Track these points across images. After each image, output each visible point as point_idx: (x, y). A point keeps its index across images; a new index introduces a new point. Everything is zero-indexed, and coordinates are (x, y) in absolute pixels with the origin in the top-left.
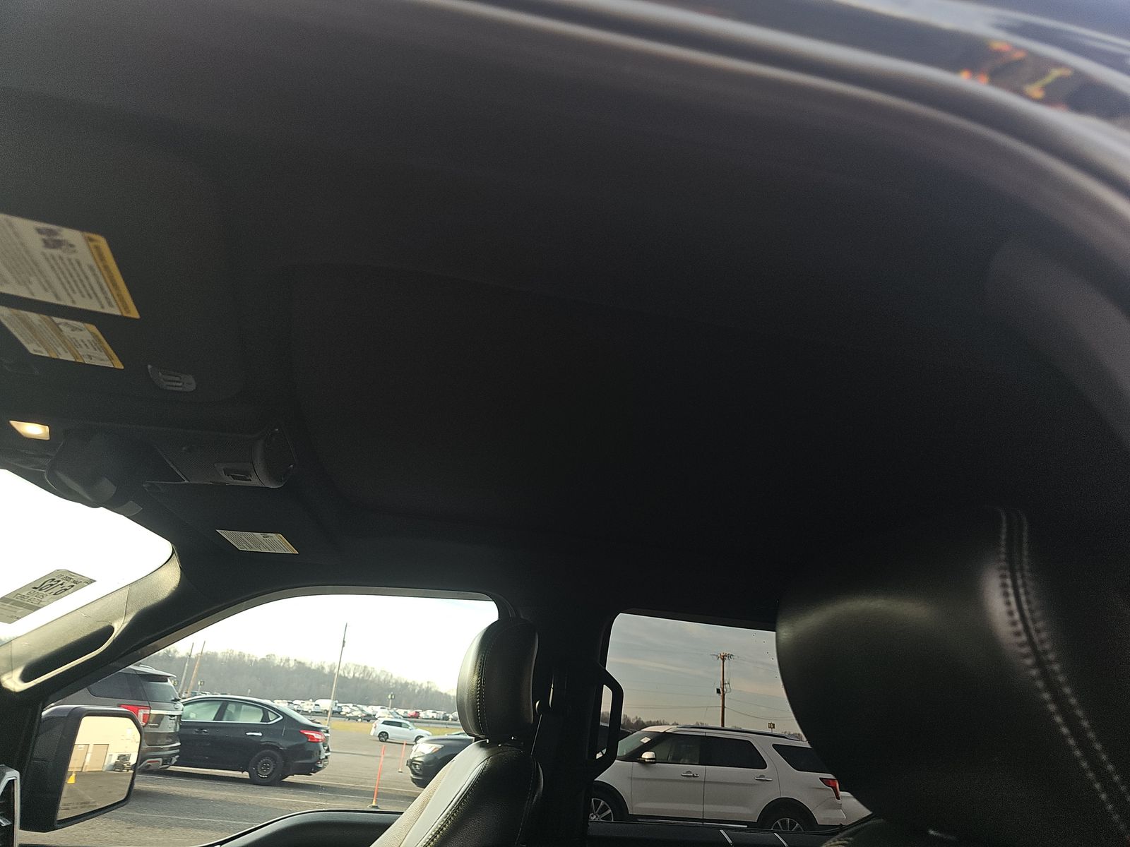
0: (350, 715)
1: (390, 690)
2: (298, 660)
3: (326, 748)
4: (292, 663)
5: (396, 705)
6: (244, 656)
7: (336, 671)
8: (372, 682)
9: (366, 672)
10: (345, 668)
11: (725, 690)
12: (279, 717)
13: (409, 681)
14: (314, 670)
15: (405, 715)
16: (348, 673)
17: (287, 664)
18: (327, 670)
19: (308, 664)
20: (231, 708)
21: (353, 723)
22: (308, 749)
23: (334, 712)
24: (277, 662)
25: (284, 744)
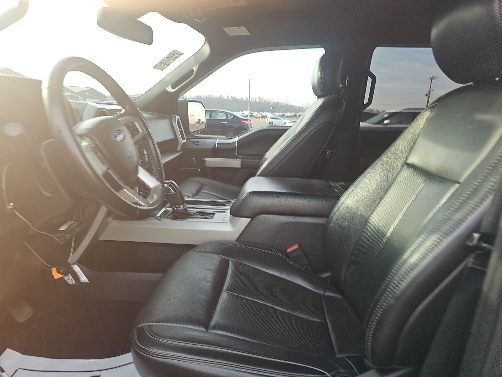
0: (257, 116)
1: (271, 106)
2: (233, 96)
3: (251, 127)
4: (230, 98)
5: (275, 111)
6: (211, 96)
7: (248, 99)
8: (264, 103)
9: (260, 99)
10: (251, 98)
11: (430, 94)
12: (231, 116)
13: (279, 102)
14: (239, 100)
15: (279, 115)
16: (253, 100)
17: (228, 98)
18: (245, 99)
19: (237, 98)
20: (214, 114)
21: (259, 119)
22: (245, 127)
23: (250, 116)
24: (224, 97)
25: (236, 126)
